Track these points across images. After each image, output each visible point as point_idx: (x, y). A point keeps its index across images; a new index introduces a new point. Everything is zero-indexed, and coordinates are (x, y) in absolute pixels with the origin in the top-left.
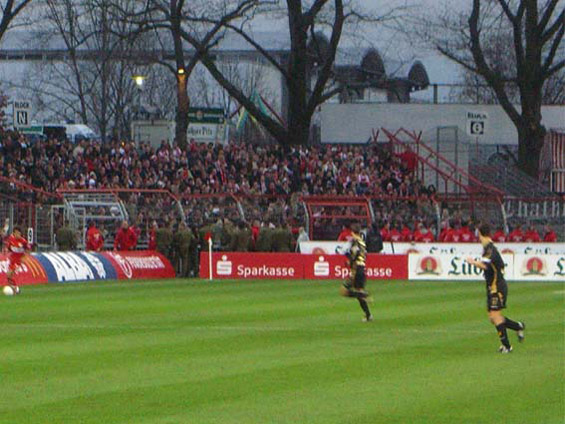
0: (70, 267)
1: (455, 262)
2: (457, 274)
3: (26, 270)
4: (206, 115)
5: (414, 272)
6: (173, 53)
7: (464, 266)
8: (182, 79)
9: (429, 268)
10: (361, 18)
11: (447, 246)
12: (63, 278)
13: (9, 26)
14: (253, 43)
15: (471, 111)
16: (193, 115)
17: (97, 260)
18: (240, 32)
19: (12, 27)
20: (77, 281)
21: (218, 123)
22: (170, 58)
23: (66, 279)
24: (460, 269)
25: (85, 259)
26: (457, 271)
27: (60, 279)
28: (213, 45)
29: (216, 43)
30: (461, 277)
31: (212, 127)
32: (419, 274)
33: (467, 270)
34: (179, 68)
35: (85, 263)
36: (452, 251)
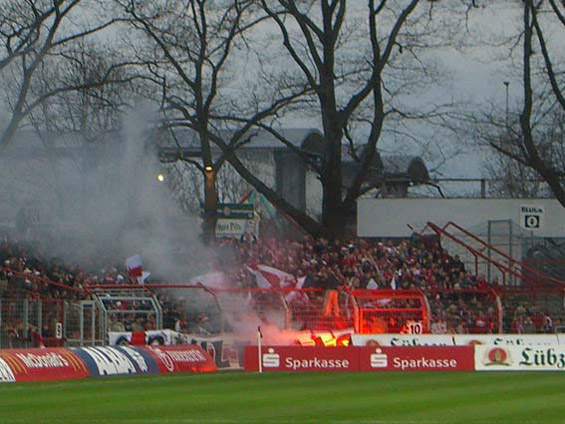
0: (110, 360)
1: (527, 352)
2: (529, 364)
3: (67, 364)
4: (233, 211)
5: (481, 363)
6: (200, 150)
7: (536, 356)
8: (210, 176)
9: (498, 359)
10: (403, 115)
11: (513, 337)
12: (105, 372)
13: (20, 125)
14: (283, 140)
15: (525, 206)
16: (220, 211)
17: (137, 354)
18: (270, 129)
19: (23, 126)
20: (118, 375)
21: (248, 218)
22: (197, 155)
23: (108, 373)
24: (531, 360)
25: (125, 353)
26: (529, 362)
27: (102, 373)
28: (246, 142)
29: (249, 141)
30: (534, 367)
31: (241, 222)
32: (487, 365)
33: (539, 361)
34: (206, 166)
35: (125, 358)
36: (518, 342)
